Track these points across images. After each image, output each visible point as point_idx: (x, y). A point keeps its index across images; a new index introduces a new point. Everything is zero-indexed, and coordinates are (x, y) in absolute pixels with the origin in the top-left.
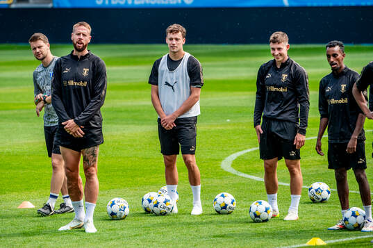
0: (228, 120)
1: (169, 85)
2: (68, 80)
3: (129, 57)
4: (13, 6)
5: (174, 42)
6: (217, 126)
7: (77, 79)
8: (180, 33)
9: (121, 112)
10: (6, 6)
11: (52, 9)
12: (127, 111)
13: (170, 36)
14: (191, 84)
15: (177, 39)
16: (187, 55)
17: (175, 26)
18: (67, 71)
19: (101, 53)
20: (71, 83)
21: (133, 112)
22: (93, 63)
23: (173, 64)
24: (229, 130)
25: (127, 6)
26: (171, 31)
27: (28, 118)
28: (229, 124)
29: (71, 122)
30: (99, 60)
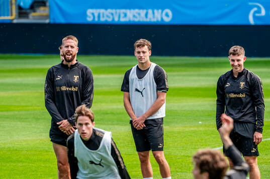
0: (200, 122)
1: (139, 91)
2: (61, 86)
3: (114, 67)
4: (15, 21)
5: (142, 55)
6: (191, 127)
8: (146, 47)
9: (107, 114)
10: (9, 22)
11: (49, 24)
12: (112, 113)
13: (137, 49)
14: (158, 89)
15: (144, 52)
16: (153, 65)
17: (141, 41)
18: (59, 78)
19: (89, 63)
20: (64, 88)
21: (118, 114)
22: (82, 71)
23: (141, 73)
24: (201, 131)
25: (114, 23)
26: (138, 46)
27: (27, 118)
28: (201, 125)
29: (65, 122)
30: (86, 69)
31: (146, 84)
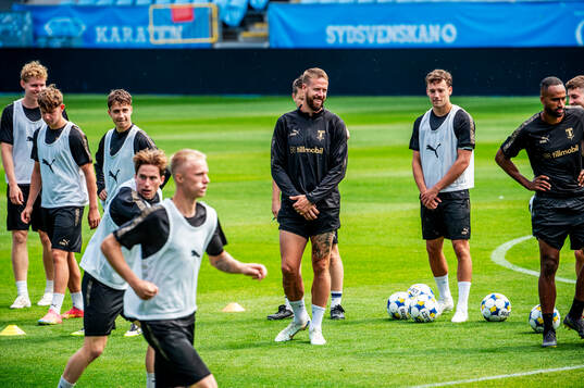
0: (501, 197)
1: (432, 149)
2: (298, 145)
3: (367, 113)
4: (218, 46)
5: (437, 94)
6: (486, 204)
7: (311, 143)
8: (444, 82)
9: (358, 185)
10: (208, 47)
11: (269, 50)
12: (366, 185)
13: (430, 87)
14: (459, 146)
15: (440, 91)
17: (436, 72)
18: (295, 133)
19: (335, 108)
20: (301, 149)
21: (373, 185)
22: (331, 122)
23: (436, 121)
24: (501, 210)
25: (367, 46)
26: (432, 81)
27: (236, 194)
28: (502, 202)
29: (302, 198)
30: (337, 120)
31: (441, 139)
